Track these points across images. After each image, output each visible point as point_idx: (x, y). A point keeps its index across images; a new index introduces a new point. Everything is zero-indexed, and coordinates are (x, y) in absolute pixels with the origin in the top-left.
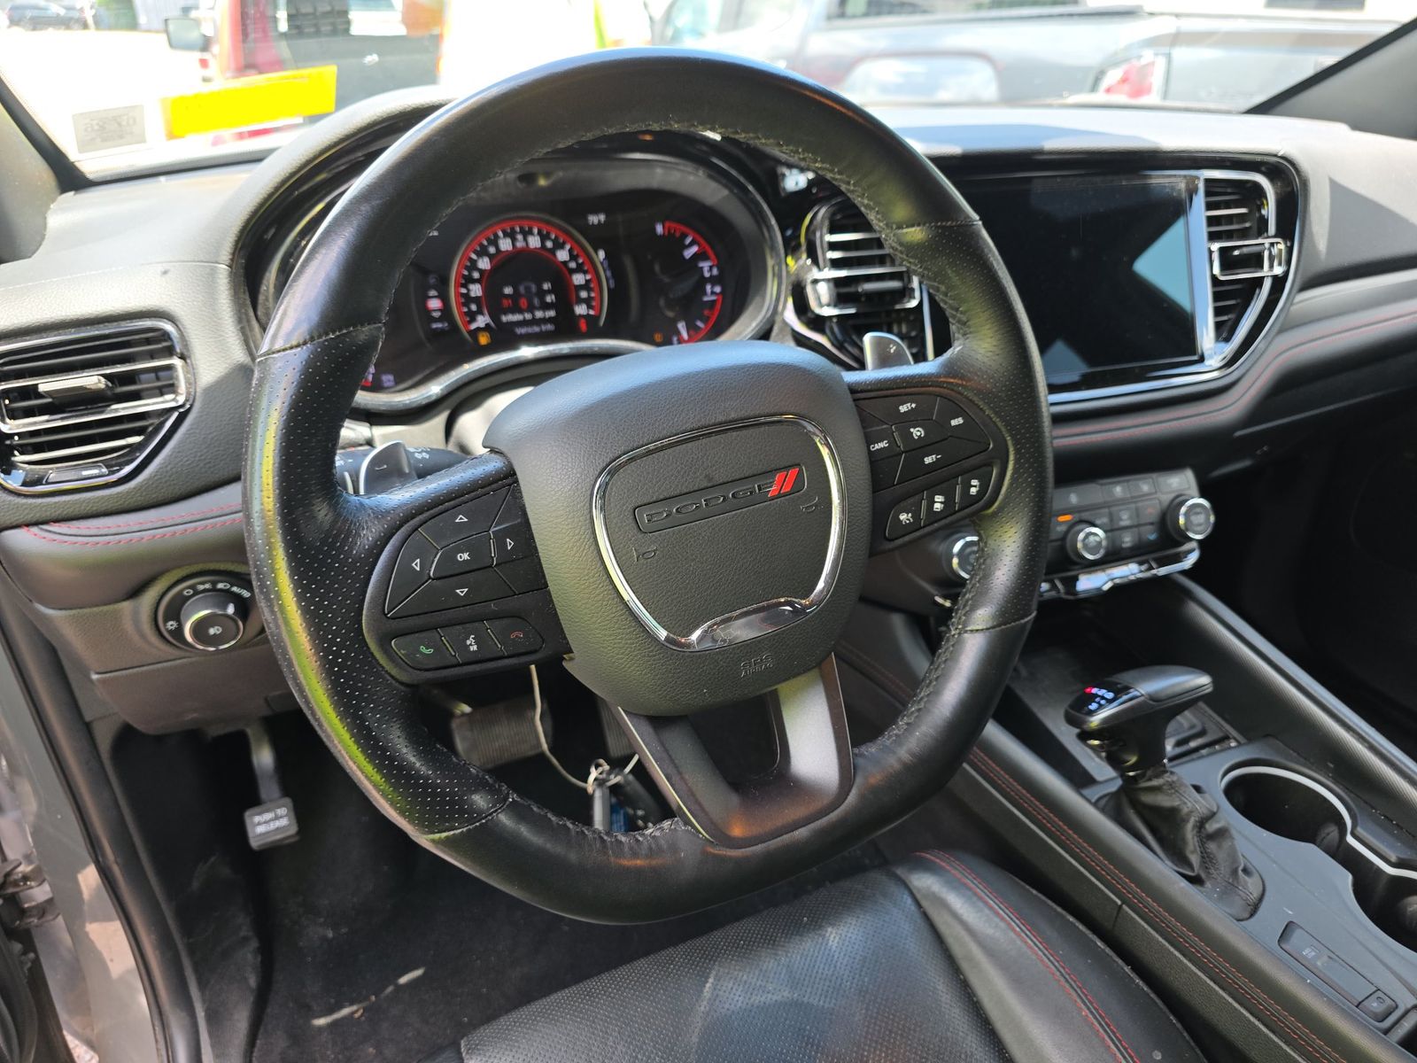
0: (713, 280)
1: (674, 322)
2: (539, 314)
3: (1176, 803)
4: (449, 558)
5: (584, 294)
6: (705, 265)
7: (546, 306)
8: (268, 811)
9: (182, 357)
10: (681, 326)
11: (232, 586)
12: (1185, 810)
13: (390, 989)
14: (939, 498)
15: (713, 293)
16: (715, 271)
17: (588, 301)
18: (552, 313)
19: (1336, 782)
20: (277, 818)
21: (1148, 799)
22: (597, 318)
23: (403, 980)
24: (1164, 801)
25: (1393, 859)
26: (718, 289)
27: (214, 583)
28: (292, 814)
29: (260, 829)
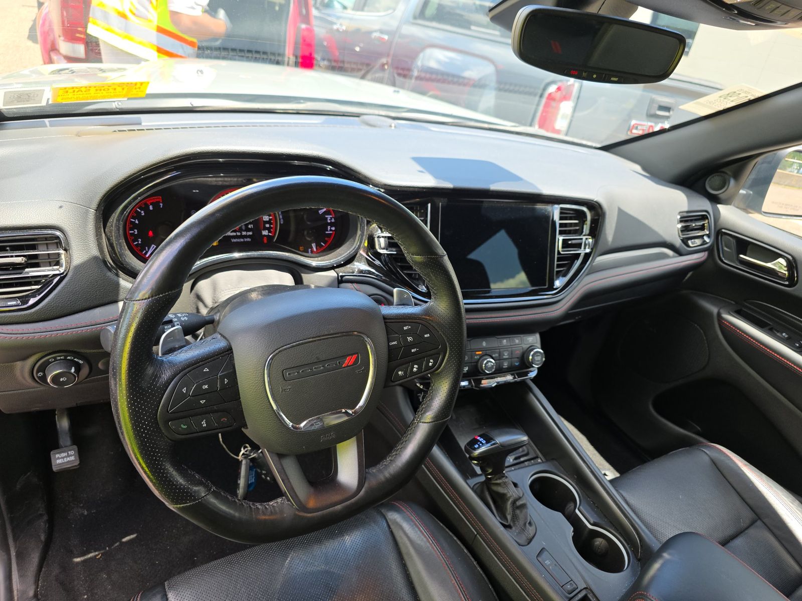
0: (331, 224)
1: (311, 242)
2: (244, 233)
3: (506, 492)
4: (199, 387)
5: (267, 226)
6: (329, 217)
7: (247, 230)
8: (63, 452)
9: (66, 250)
10: (314, 245)
11: (74, 358)
12: (509, 495)
13: (117, 544)
14: (416, 366)
15: (331, 230)
16: (333, 220)
17: (269, 229)
18: (251, 233)
19: (577, 485)
20: (69, 456)
21: (495, 488)
22: (273, 237)
23: (124, 540)
24: (501, 490)
25: (592, 522)
26: (333, 229)
27: (66, 357)
28: (77, 455)
29: (59, 461)
